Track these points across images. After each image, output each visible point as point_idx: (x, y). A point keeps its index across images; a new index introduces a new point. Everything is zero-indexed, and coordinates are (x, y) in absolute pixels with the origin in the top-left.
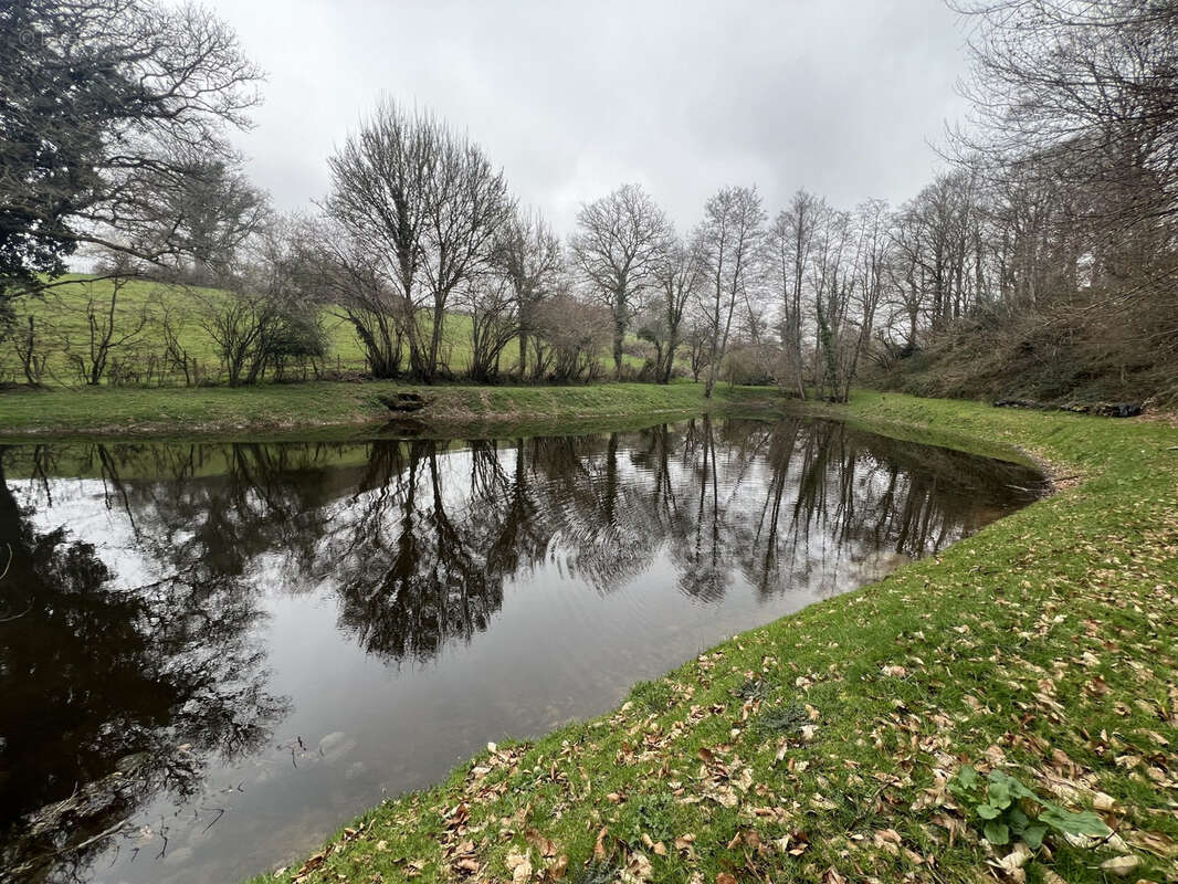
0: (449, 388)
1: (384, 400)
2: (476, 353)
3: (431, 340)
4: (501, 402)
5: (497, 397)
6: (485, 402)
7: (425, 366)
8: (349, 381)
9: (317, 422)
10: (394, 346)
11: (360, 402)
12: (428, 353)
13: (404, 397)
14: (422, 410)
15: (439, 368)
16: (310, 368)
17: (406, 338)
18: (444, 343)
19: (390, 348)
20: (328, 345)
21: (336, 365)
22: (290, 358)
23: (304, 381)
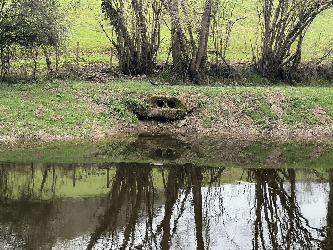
0: (222, 89)
1: (132, 107)
2: (267, 35)
3: (200, 18)
4: (301, 111)
5: (296, 103)
6: (276, 110)
7: (191, 56)
8: (89, 79)
9: (45, 137)
10: (149, 29)
11: (100, 109)
12: (195, 36)
13: (160, 102)
14: (183, 122)
15: (211, 58)
16: (42, 61)
17: (166, 17)
18: (219, 21)
19: (144, 31)
20: (64, 30)
21: (74, 56)
22: (18, 49)
23: (34, 79)
